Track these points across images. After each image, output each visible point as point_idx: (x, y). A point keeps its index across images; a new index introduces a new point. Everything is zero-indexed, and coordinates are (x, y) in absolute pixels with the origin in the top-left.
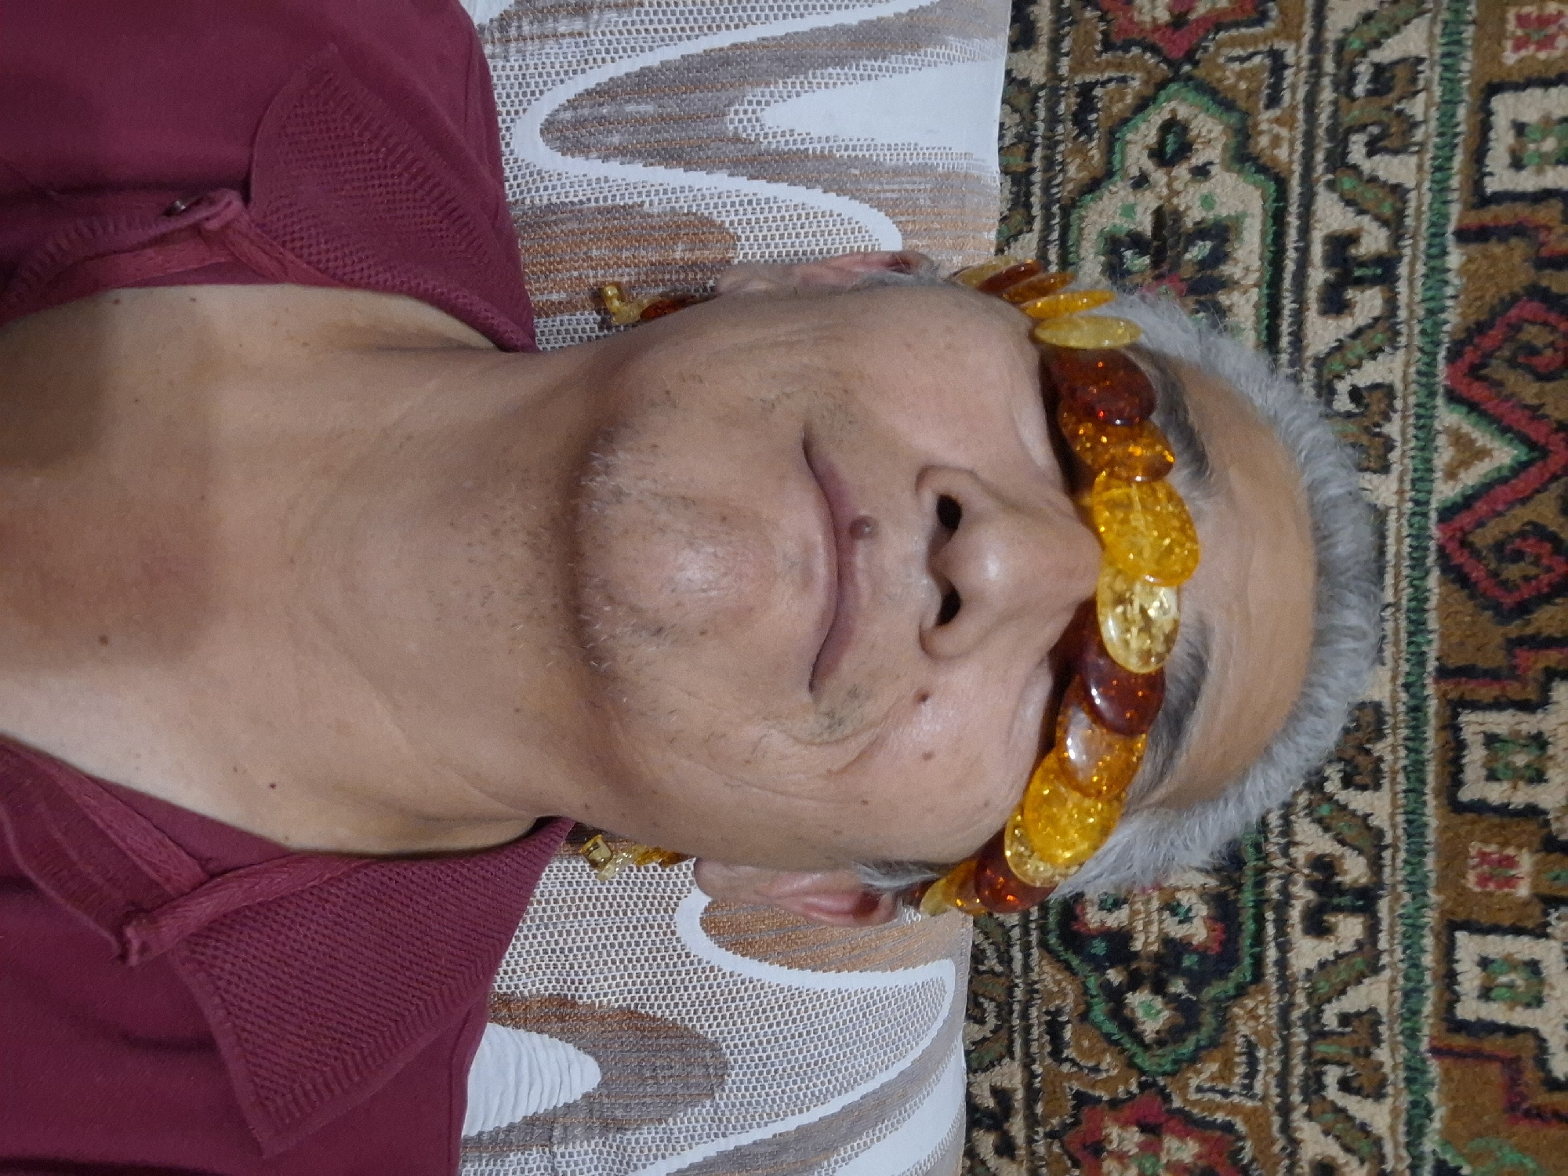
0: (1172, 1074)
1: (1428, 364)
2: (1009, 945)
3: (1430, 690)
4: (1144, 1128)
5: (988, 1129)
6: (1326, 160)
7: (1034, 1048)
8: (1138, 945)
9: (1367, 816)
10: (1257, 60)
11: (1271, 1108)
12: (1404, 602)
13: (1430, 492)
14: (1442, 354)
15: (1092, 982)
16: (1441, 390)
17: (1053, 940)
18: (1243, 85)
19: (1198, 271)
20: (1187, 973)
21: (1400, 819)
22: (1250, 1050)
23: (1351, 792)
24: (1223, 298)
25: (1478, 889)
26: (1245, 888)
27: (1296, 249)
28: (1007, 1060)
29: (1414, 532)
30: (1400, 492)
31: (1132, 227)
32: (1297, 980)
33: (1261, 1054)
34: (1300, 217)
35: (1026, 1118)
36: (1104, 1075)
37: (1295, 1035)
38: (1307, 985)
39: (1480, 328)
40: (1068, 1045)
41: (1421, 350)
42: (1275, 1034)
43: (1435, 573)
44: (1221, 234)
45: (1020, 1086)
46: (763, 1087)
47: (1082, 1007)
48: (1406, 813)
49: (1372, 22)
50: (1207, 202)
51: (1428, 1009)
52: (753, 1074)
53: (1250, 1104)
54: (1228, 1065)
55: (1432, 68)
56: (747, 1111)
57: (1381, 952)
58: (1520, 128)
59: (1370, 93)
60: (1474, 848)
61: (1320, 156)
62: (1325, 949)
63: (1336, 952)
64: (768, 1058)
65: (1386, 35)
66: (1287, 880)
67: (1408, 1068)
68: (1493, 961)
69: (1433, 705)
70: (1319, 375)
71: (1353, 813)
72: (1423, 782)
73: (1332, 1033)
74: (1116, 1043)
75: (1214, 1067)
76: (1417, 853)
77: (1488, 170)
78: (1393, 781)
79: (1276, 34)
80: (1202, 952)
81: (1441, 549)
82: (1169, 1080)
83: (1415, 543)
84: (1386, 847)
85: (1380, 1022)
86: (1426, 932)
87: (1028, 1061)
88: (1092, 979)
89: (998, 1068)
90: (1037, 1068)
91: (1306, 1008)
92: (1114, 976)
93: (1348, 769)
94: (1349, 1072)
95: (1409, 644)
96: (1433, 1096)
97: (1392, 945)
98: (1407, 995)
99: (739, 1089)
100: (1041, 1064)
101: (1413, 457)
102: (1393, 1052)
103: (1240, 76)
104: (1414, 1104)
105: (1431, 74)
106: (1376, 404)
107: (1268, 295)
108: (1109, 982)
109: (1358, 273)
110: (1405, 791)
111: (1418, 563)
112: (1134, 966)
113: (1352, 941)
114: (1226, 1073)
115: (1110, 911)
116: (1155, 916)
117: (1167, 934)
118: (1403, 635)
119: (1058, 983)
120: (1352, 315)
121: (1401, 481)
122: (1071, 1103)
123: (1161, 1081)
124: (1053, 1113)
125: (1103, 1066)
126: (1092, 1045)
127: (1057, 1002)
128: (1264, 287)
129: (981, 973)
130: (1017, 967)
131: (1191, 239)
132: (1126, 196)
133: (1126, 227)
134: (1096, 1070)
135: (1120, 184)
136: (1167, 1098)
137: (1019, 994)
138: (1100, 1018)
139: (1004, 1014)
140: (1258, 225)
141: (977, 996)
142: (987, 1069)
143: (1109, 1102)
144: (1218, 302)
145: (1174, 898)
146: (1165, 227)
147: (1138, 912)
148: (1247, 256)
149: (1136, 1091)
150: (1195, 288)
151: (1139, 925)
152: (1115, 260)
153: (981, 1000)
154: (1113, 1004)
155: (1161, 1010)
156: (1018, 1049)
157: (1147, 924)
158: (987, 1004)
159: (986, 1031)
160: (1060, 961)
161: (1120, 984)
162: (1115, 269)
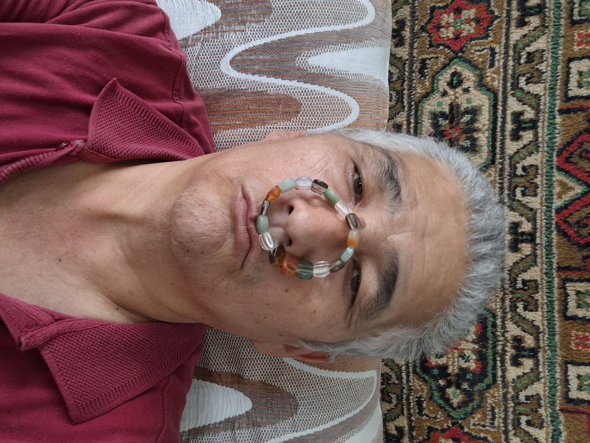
0: (464, 419)
1: (549, 157)
2: (401, 372)
3: (555, 274)
4: (454, 440)
5: (395, 442)
6: (511, 86)
7: (412, 411)
8: (450, 371)
9: (533, 321)
10: (485, 51)
11: (501, 431)
12: (544, 242)
13: (552, 203)
14: (555, 153)
15: (433, 385)
16: (555, 166)
17: (418, 370)
18: (480, 60)
19: (466, 126)
20: (468, 380)
21: (545, 322)
22: (493, 409)
23: (527, 312)
25: (575, 349)
26: (489, 348)
27: (501, 117)
28: (401, 416)
29: (547, 218)
30: (541, 203)
31: (441, 110)
32: (509, 383)
33: (496, 411)
34: (502, 106)
35: (409, 437)
36: (439, 420)
37: (509, 404)
38: (513, 385)
39: (568, 144)
40: (424, 409)
41: (547, 152)
42: (501, 403)
43: (555, 232)
44: (474, 112)
45: (406, 425)
46: (311, 414)
47: (430, 395)
48: (547, 320)
49: (526, 38)
50: (469, 101)
51: (558, 394)
52: (308, 409)
53: (493, 430)
54: (485, 415)
55: (548, 53)
56: (305, 423)
57: (540, 372)
58: (580, 73)
59: (526, 62)
60: (574, 333)
61: (509, 84)
62: (519, 371)
63: (523, 373)
64: (313, 402)
65: (532, 42)
66: (504, 346)
67: (551, 416)
68: (582, 376)
69: (556, 281)
70: (510, 162)
71: (528, 320)
72: (554, 308)
73: (523, 403)
74: (443, 408)
75: (479, 416)
76: (552, 334)
77: (569, 88)
78: (542, 308)
79: (492, 42)
80: (474, 373)
81: (557, 223)
82: (463, 421)
83: (547, 222)
84: (541, 333)
85: (541, 399)
86: (557, 365)
87: (410, 415)
89: (397, 419)
90: (413, 418)
91: (513, 394)
92: (442, 383)
93: (526, 304)
94: (529, 418)
95: (546, 258)
96: (561, 427)
97: (544, 370)
98: (550, 388)
99: (302, 414)
100: (415, 417)
101: (545, 191)
102: (546, 410)
103: (480, 56)
104: (555, 430)
105: (548, 55)
106: (532, 171)
107: (492, 134)
108: (439, 384)
109: (523, 126)
110: (547, 312)
111: (548, 228)
112: (449, 378)
113: (529, 368)
114: (484, 418)
115: (439, 358)
116: (456, 360)
117: (460, 366)
118: (544, 254)
119: (420, 386)
120: (522, 140)
121: (541, 199)
122: (427, 431)
123: (460, 422)
124: (419, 435)
125: (438, 416)
126: (434, 409)
127: (420, 393)
128: (490, 131)
129: (389, 384)
130: (404, 381)
131: (463, 114)
132: (439, 99)
133: (439, 110)
134: (436, 418)
135: (436, 95)
136: (462, 428)
137: (405, 391)
138: (437, 398)
139: (399, 399)
140: (487, 109)
141: (388, 393)
142: (394, 420)
143: (440, 430)
144: (473, 136)
145: (463, 353)
146: (454, 110)
147: (450, 358)
148: (484, 120)
149: (451, 426)
150: (465, 132)
151: (450, 363)
152: (436, 122)
153: (390, 394)
154: (441, 393)
155: (459, 395)
156: (405, 412)
157: (453, 363)
158: (392, 396)
159: (392, 406)
160: (421, 378)
161: (444, 385)
162: (435, 125)
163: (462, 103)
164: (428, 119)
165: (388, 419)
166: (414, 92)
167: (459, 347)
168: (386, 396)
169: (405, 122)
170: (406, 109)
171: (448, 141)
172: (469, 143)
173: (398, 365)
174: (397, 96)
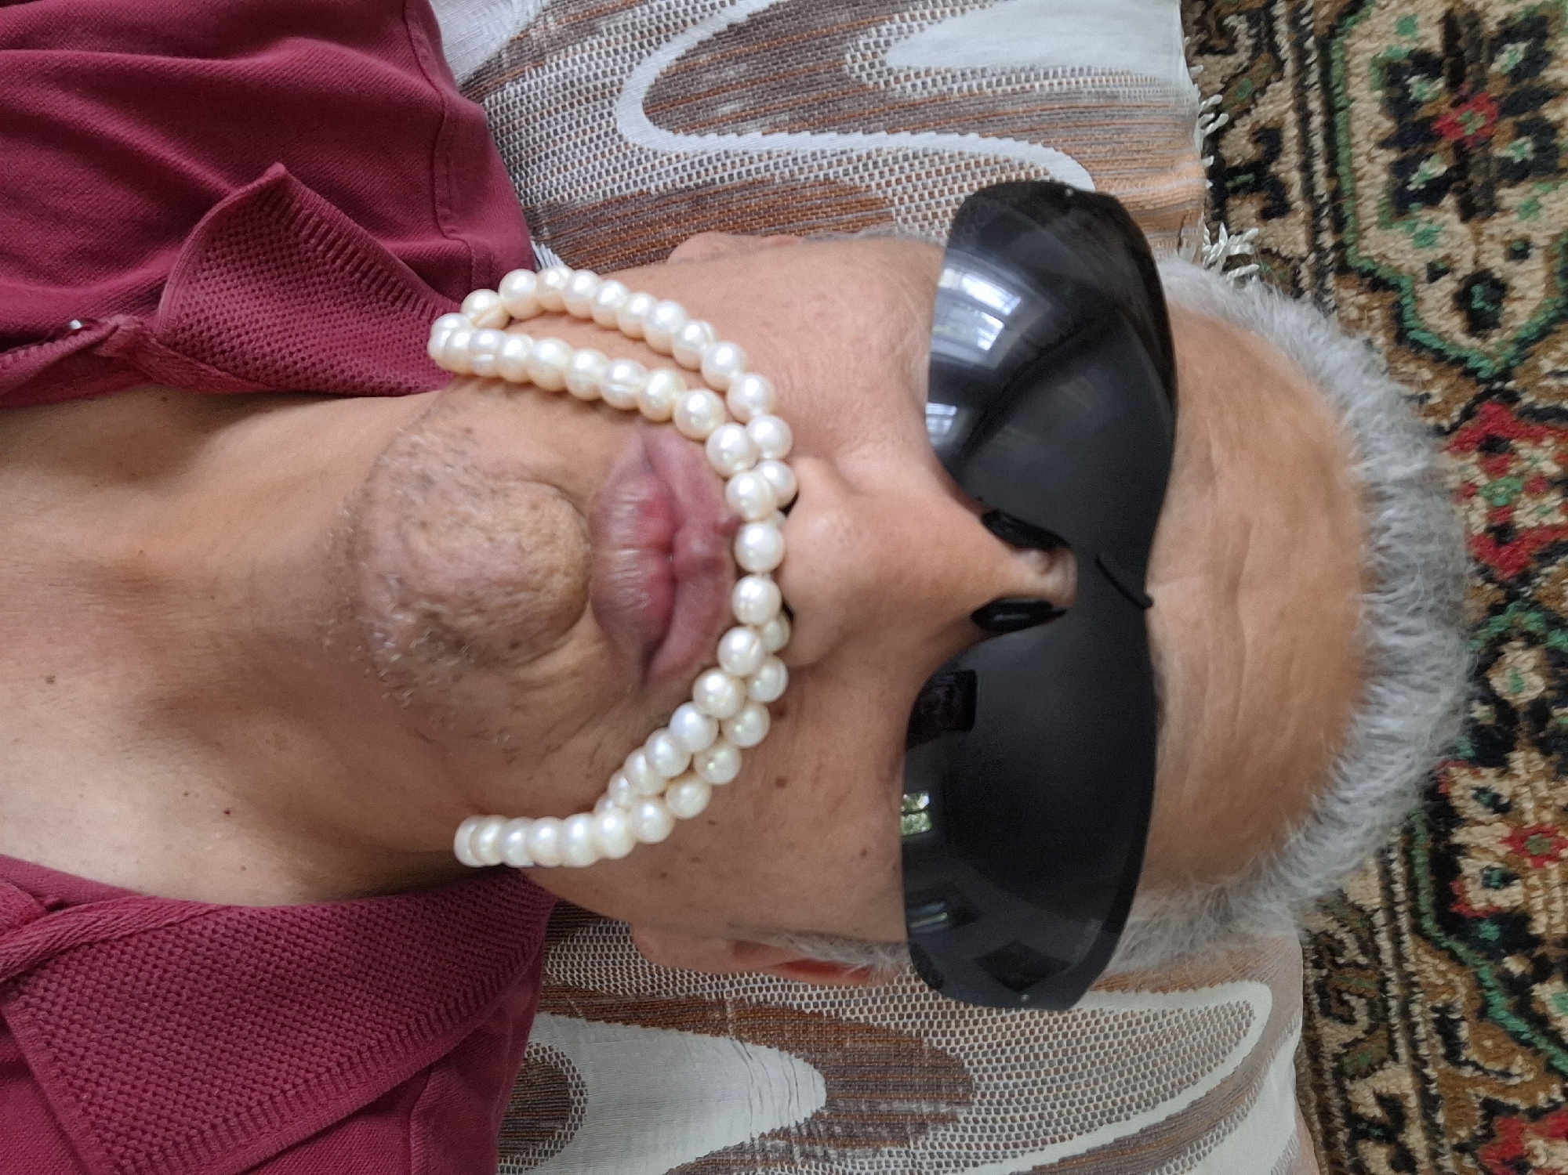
2: (1372, 931)
5: (1379, 1140)
7: (1423, 1051)
8: (1539, 927)
15: (1487, 973)
17: (1428, 924)
24: (1551, 113)
28: (1389, 1064)
31: (1414, 46)
35: (1424, 1129)
36: (1516, 1081)
40: (1465, 1045)
44: (1537, 28)
45: (1410, 1092)
47: (1478, 1004)
74: (1527, 1044)
87: (1418, 1065)
88: (1485, 969)
89: (1380, 1073)
90: (1429, 1071)
92: (1515, 965)
100: (1435, 1069)
108: (1507, 971)
112: (1538, 952)
115: (1497, 888)
116: (1558, 893)
119: (1443, 974)
122: (1479, 1113)
124: (1459, 1124)
125: (1515, 1070)
126: (1497, 1046)
127: (1445, 997)
129: (1340, 967)
130: (1387, 957)
131: (1496, 45)
132: (1402, 8)
133: (1406, 47)
134: (1506, 1074)
137: (1394, 989)
138: (1503, 1014)
139: (1378, 1011)
141: (1339, 992)
142: (1367, 1075)
143: (1528, 1111)
144: (1543, 119)
146: (1459, 36)
147: (1534, 888)
149: (1561, 1099)
150: (1510, 106)
151: (1538, 904)
152: (1397, 93)
153: (1347, 997)
154: (1517, 998)
156: (1402, 1051)
157: (1550, 901)
158: (1354, 1001)
159: (1358, 1032)
160: (1441, 949)
161: (1523, 974)
162: (1399, 104)
163: (1487, 5)
164: (1372, 89)
165: (1349, 1070)
166: (1310, 4)
168: (1333, 1003)
169: (1291, 117)
170: (1289, 68)
171: (1451, 152)
172: (1529, 147)
173: (1360, 909)
174: (1253, 32)
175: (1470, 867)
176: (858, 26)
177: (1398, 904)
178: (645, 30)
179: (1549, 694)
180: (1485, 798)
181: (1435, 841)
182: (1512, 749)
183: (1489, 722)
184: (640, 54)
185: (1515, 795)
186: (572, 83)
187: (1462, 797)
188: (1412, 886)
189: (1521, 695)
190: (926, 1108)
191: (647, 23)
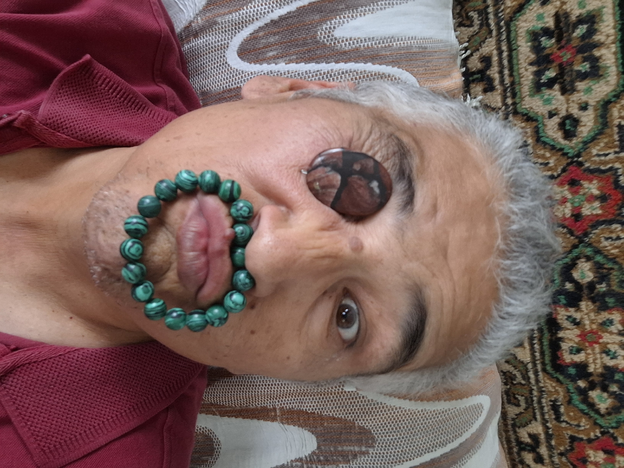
0: (616, 428)
2: (527, 371)
4: (606, 452)
5: (529, 451)
7: (547, 416)
8: (591, 369)
15: (571, 387)
17: (548, 368)
20: (617, 382)
24: (597, 53)
28: (533, 422)
31: (543, 25)
35: (547, 447)
36: (582, 428)
40: (563, 415)
44: (591, 19)
45: (542, 433)
47: (567, 399)
50: (582, 5)
74: (587, 414)
82: (615, 430)
87: (544, 422)
88: (571, 385)
89: (530, 425)
90: (548, 424)
92: (582, 384)
100: (551, 423)
108: (579, 386)
112: (591, 379)
115: (575, 354)
116: (598, 356)
117: (605, 364)
119: (554, 387)
122: (568, 441)
123: (611, 431)
124: (560, 445)
125: (582, 424)
126: (575, 415)
127: (555, 396)
128: (618, 42)
129: (515, 384)
130: (533, 381)
131: (575, 25)
132: (538, 9)
133: (540, 26)
134: (579, 426)
135: (534, 4)
136: (615, 439)
137: (535, 393)
138: (577, 403)
139: (529, 402)
140: (611, 11)
141: (514, 394)
142: (525, 426)
143: (586, 440)
144: (593, 55)
145: (607, 348)
146: (561, 22)
147: (589, 354)
148: (607, 29)
149: (600, 435)
150: (580, 50)
151: (591, 360)
152: (537, 44)
153: (517, 396)
154: (582, 397)
155: (607, 399)
156: (538, 417)
157: (595, 360)
158: (520, 398)
159: (521, 409)
160: (553, 378)
161: (585, 387)
162: (537, 48)
163: (572, 10)
164: (527, 42)
165: (518, 424)
166: (502, 7)
167: (601, 341)
168: (512, 398)
169: (495, 52)
170: (494, 33)
171: (557, 67)
172: (588, 66)
173: (522, 362)
174: (480, 18)
175: (565, 346)
176: (323, 21)
177: (537, 360)
178: (237, 22)
179: (595, 280)
180: (570, 320)
181: (551, 336)
182: (581, 301)
183: (572, 290)
184: (235, 32)
185: (582, 318)
186: (209, 44)
187: (561, 319)
188: (542, 353)
189: (584, 280)
190: (357, 449)
191: (237, 19)
